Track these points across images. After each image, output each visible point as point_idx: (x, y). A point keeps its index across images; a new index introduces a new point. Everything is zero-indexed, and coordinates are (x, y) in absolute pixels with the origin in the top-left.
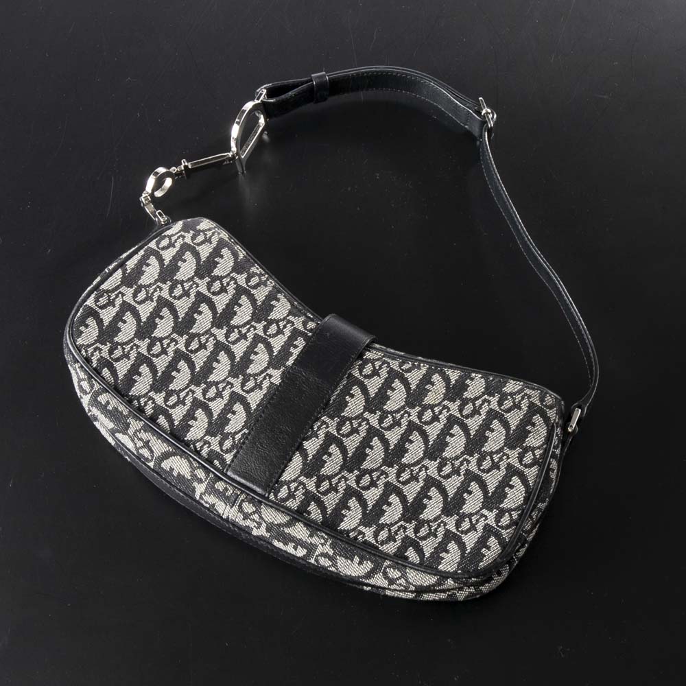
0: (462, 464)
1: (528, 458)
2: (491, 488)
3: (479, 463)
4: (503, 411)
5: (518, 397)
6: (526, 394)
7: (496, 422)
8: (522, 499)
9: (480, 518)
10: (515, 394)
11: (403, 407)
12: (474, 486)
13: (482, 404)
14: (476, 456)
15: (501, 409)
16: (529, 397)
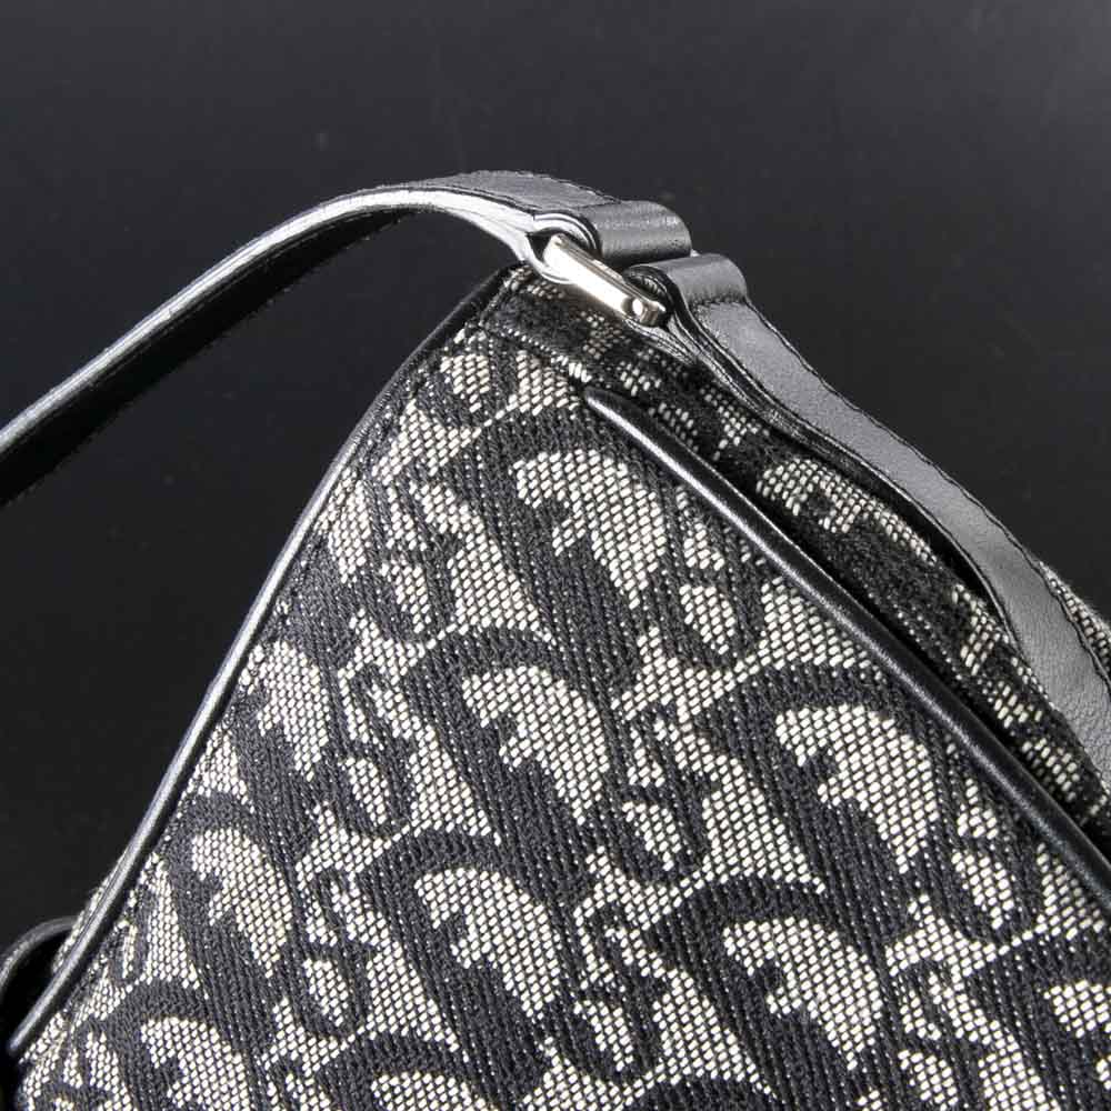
0: (609, 952)
1: (710, 614)
2: (791, 865)
3: (640, 866)
4: (434, 627)
5: (400, 527)
6: (402, 480)
7: (473, 689)
8: (907, 741)
9: (926, 1000)
10: (379, 533)
11: (254, 1074)
12: (747, 942)
13: (370, 711)
14: (599, 862)
15: (426, 638)
16: (415, 471)
